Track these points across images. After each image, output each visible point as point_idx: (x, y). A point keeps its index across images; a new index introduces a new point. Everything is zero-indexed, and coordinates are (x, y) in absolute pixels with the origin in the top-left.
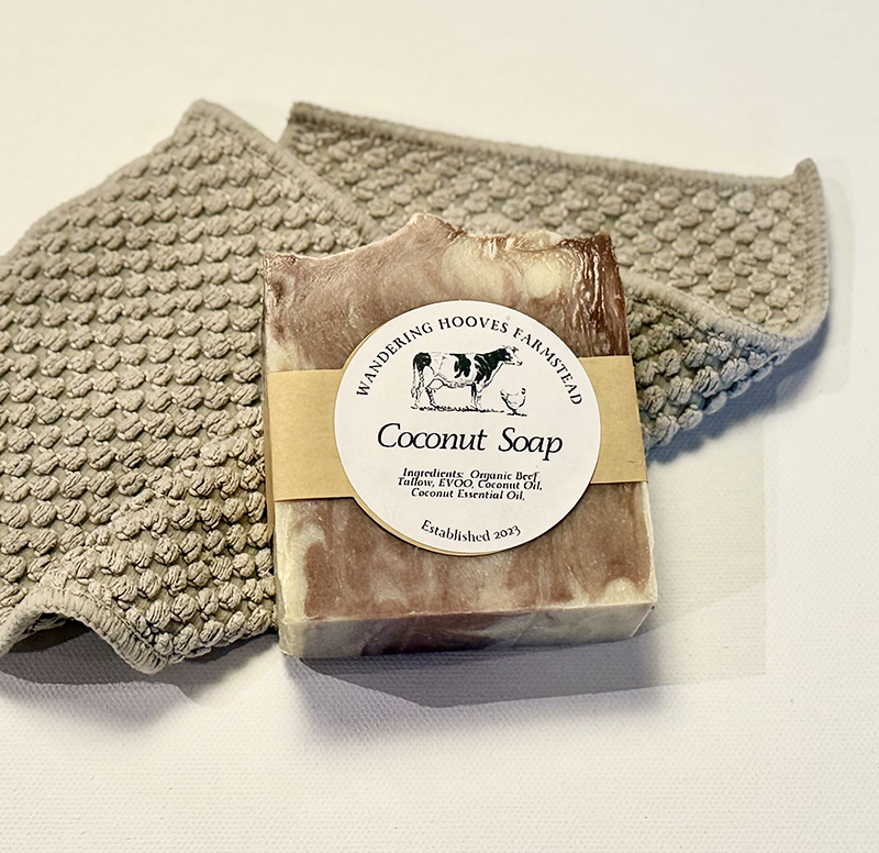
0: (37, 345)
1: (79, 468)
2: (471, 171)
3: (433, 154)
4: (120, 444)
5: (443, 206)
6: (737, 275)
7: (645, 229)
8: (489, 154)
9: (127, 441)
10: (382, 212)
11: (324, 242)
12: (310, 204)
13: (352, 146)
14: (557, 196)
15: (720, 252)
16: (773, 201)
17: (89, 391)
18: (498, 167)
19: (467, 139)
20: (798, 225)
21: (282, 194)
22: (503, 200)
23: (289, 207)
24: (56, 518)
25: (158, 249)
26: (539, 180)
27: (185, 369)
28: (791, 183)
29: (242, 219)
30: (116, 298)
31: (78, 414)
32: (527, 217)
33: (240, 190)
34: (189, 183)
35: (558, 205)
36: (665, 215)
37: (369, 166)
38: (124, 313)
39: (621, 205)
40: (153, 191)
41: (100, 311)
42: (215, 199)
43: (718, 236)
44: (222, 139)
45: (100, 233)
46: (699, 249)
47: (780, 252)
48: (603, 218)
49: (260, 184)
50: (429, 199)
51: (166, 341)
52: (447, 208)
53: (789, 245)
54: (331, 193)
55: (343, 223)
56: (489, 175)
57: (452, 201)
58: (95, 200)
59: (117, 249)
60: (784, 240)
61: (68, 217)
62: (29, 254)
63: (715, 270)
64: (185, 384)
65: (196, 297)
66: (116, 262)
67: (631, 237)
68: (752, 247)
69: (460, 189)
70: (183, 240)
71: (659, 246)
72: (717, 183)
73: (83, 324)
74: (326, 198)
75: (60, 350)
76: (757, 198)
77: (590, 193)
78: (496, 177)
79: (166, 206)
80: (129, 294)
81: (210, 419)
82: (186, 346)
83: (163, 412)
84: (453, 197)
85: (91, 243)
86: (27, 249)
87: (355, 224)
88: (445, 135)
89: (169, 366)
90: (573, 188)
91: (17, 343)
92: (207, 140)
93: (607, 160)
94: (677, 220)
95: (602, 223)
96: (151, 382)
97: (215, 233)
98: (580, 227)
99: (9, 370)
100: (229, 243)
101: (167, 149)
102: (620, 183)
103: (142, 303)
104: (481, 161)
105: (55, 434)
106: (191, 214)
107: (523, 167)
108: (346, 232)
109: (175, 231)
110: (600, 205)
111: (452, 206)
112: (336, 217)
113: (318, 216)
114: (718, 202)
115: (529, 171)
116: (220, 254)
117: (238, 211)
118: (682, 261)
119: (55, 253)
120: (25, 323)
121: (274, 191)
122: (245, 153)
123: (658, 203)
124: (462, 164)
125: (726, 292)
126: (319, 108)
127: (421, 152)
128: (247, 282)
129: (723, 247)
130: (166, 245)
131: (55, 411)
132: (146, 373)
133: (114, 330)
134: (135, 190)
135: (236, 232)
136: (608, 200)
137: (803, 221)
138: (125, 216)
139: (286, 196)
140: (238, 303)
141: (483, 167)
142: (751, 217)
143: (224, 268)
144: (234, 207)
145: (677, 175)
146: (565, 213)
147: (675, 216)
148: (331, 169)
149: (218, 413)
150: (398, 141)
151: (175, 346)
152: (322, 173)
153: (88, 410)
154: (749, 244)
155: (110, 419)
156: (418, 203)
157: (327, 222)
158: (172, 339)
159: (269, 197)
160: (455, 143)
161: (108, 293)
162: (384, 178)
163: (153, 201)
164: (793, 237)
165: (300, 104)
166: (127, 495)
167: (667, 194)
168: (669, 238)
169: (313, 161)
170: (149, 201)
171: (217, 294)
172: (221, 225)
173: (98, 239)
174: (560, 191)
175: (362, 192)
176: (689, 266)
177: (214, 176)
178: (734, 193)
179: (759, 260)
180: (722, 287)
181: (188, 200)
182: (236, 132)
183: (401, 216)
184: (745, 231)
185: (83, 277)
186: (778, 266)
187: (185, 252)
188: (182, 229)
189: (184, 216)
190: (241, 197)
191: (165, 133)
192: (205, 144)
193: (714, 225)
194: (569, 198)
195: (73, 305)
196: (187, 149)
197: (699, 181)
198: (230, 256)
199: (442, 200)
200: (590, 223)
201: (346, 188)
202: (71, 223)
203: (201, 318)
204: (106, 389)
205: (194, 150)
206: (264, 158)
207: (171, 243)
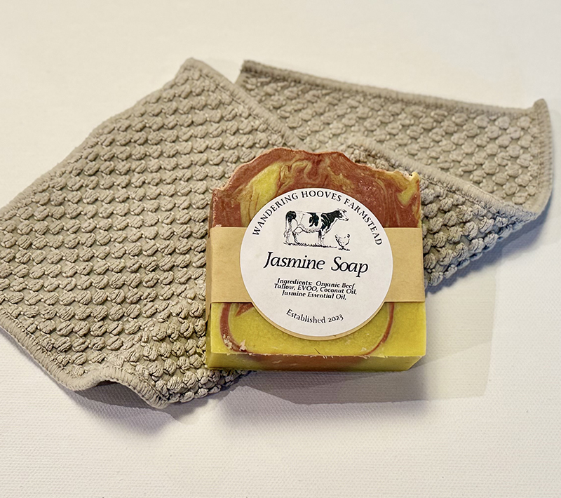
0: (97, 200)
1: (121, 271)
2: (346, 102)
3: (324, 92)
4: (144, 258)
5: (330, 122)
6: (499, 165)
7: (446, 137)
8: (357, 92)
9: (148, 256)
10: (294, 125)
11: (262, 142)
12: (254, 120)
13: (278, 86)
14: (396, 117)
15: (489, 152)
16: (520, 123)
17: (126, 227)
18: (362, 100)
19: (345, 83)
20: (535, 138)
21: (238, 114)
22: (364, 119)
23: (242, 122)
24: (107, 299)
25: (166, 145)
26: (385, 108)
27: (182, 215)
28: (531, 113)
29: (215, 129)
30: (142, 173)
31: (120, 240)
32: (378, 129)
33: (214, 111)
34: (184, 107)
35: (396, 122)
36: (458, 130)
37: (288, 98)
38: (146, 182)
39: (433, 123)
40: (163, 111)
41: (133, 180)
42: (199, 116)
43: (488, 142)
44: (204, 82)
45: (133, 135)
46: (477, 149)
47: (524, 153)
48: (422, 130)
49: (226, 108)
50: (322, 118)
51: (171, 198)
52: (332, 123)
53: (529, 149)
54: (267, 114)
55: (273, 132)
56: (357, 104)
57: (335, 119)
58: (130, 116)
59: (142, 144)
60: (527, 146)
61: (115, 125)
62: (92, 147)
63: (487, 162)
64: (182, 224)
65: (188, 173)
66: (142, 152)
67: (438, 142)
68: (508, 149)
69: (340, 112)
70: (180, 140)
71: (454, 147)
72: (488, 112)
73: (123, 188)
74: (263, 117)
75: (109, 203)
76: (511, 120)
77: (415, 116)
78: (361, 106)
79: (171, 120)
80: (149, 170)
81: (196, 244)
82: (182, 201)
83: (169, 239)
84: (336, 117)
85: (127, 141)
86: (91, 144)
87: (280, 132)
88: (331, 80)
89: (173, 213)
90: (405, 113)
91: (85, 198)
92: (195, 82)
93: (425, 97)
94: (465, 133)
95: (421, 134)
96: (162, 222)
97: (199, 136)
98: (409, 135)
99: (80, 214)
100: (207, 142)
101: (172, 87)
102: (432, 110)
103: (157, 176)
104: (352, 96)
105: (107, 251)
106: (186, 125)
107: (376, 100)
108: (275, 137)
109: (176, 135)
110: (420, 123)
111: (335, 122)
112: (269, 128)
113: (258, 127)
114: (488, 123)
115: (380, 102)
116: (202, 149)
117: (212, 123)
118: (467, 157)
119: (107, 146)
120: (90, 187)
121: (233, 112)
122: (217, 90)
123: (454, 122)
124: (341, 97)
125: (493, 175)
126: (259, 64)
127: (318, 90)
128: (217, 165)
129: (491, 149)
130: (170, 142)
131: (107, 238)
132: (159, 217)
133: (141, 192)
134: (153, 110)
135: (211, 136)
136: (426, 120)
137: (539, 135)
138: (147, 125)
139: (241, 115)
140: (212, 177)
141: (353, 99)
142: (508, 131)
143: (204, 156)
144: (210, 121)
145: (466, 106)
146: (400, 127)
147: (464, 130)
148: (266, 99)
149: (200, 241)
150: (305, 84)
151: (176, 202)
152: (260, 101)
153: (126, 238)
154: (506, 148)
155: (138, 243)
156: (315, 120)
157: (264, 131)
158: (174, 197)
159: (231, 116)
160: (337, 85)
161: (137, 170)
162: (296, 105)
163: (164, 117)
164: (532, 145)
165: (248, 61)
166: (148, 287)
167: (459, 117)
168: (460, 143)
169: (255, 95)
170: (161, 117)
171: (200, 171)
172: (203, 132)
173: (132, 138)
174: (398, 115)
175: (283, 113)
176: (471, 159)
177: (199, 103)
178: (498, 118)
179: (512, 157)
180: (490, 172)
181: (184, 116)
182: (212, 78)
183: (306, 127)
184: (504, 140)
185: (123, 161)
186: (522, 161)
187: (182, 147)
188: (180, 133)
189: (181, 126)
190: (214, 116)
191: (170, 77)
192: (194, 84)
193: (486, 135)
194: (403, 118)
195: (118, 176)
196: (183, 87)
197: (478, 110)
198: (208, 149)
199: (329, 119)
200: (415, 133)
201: (274, 111)
202: (116, 129)
203: (191, 185)
204: (136, 226)
205: (187, 88)
206: (228, 93)
207: (174, 142)
